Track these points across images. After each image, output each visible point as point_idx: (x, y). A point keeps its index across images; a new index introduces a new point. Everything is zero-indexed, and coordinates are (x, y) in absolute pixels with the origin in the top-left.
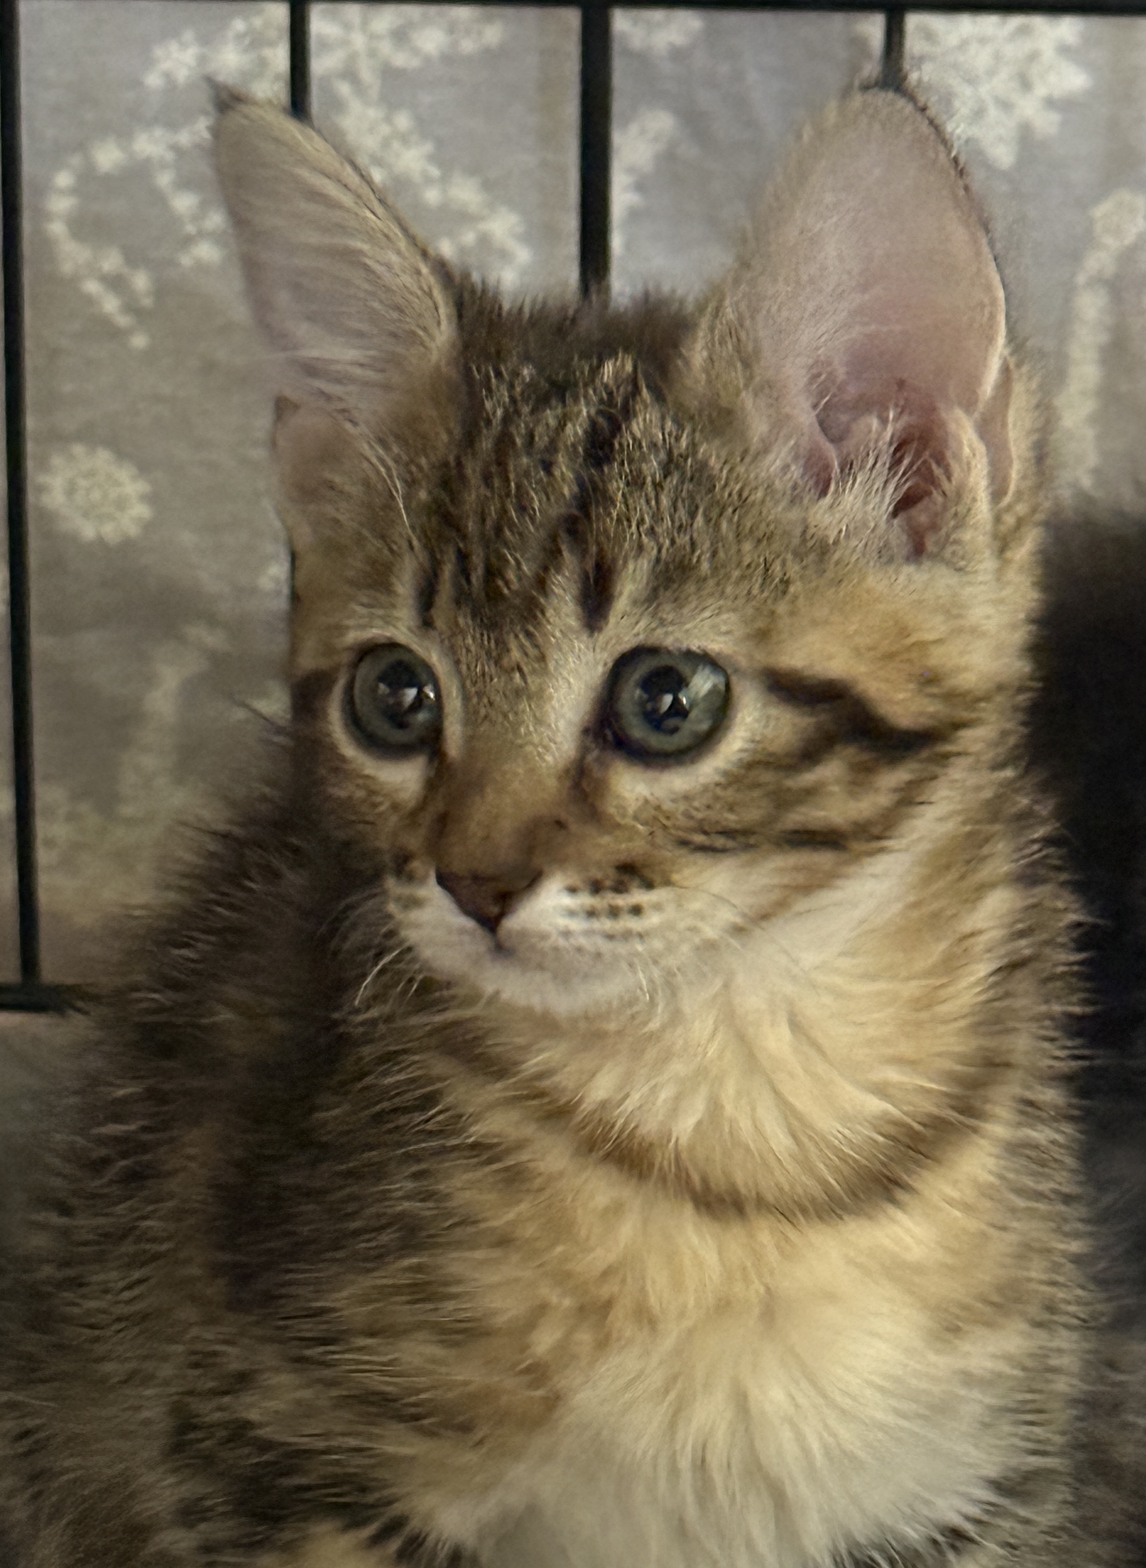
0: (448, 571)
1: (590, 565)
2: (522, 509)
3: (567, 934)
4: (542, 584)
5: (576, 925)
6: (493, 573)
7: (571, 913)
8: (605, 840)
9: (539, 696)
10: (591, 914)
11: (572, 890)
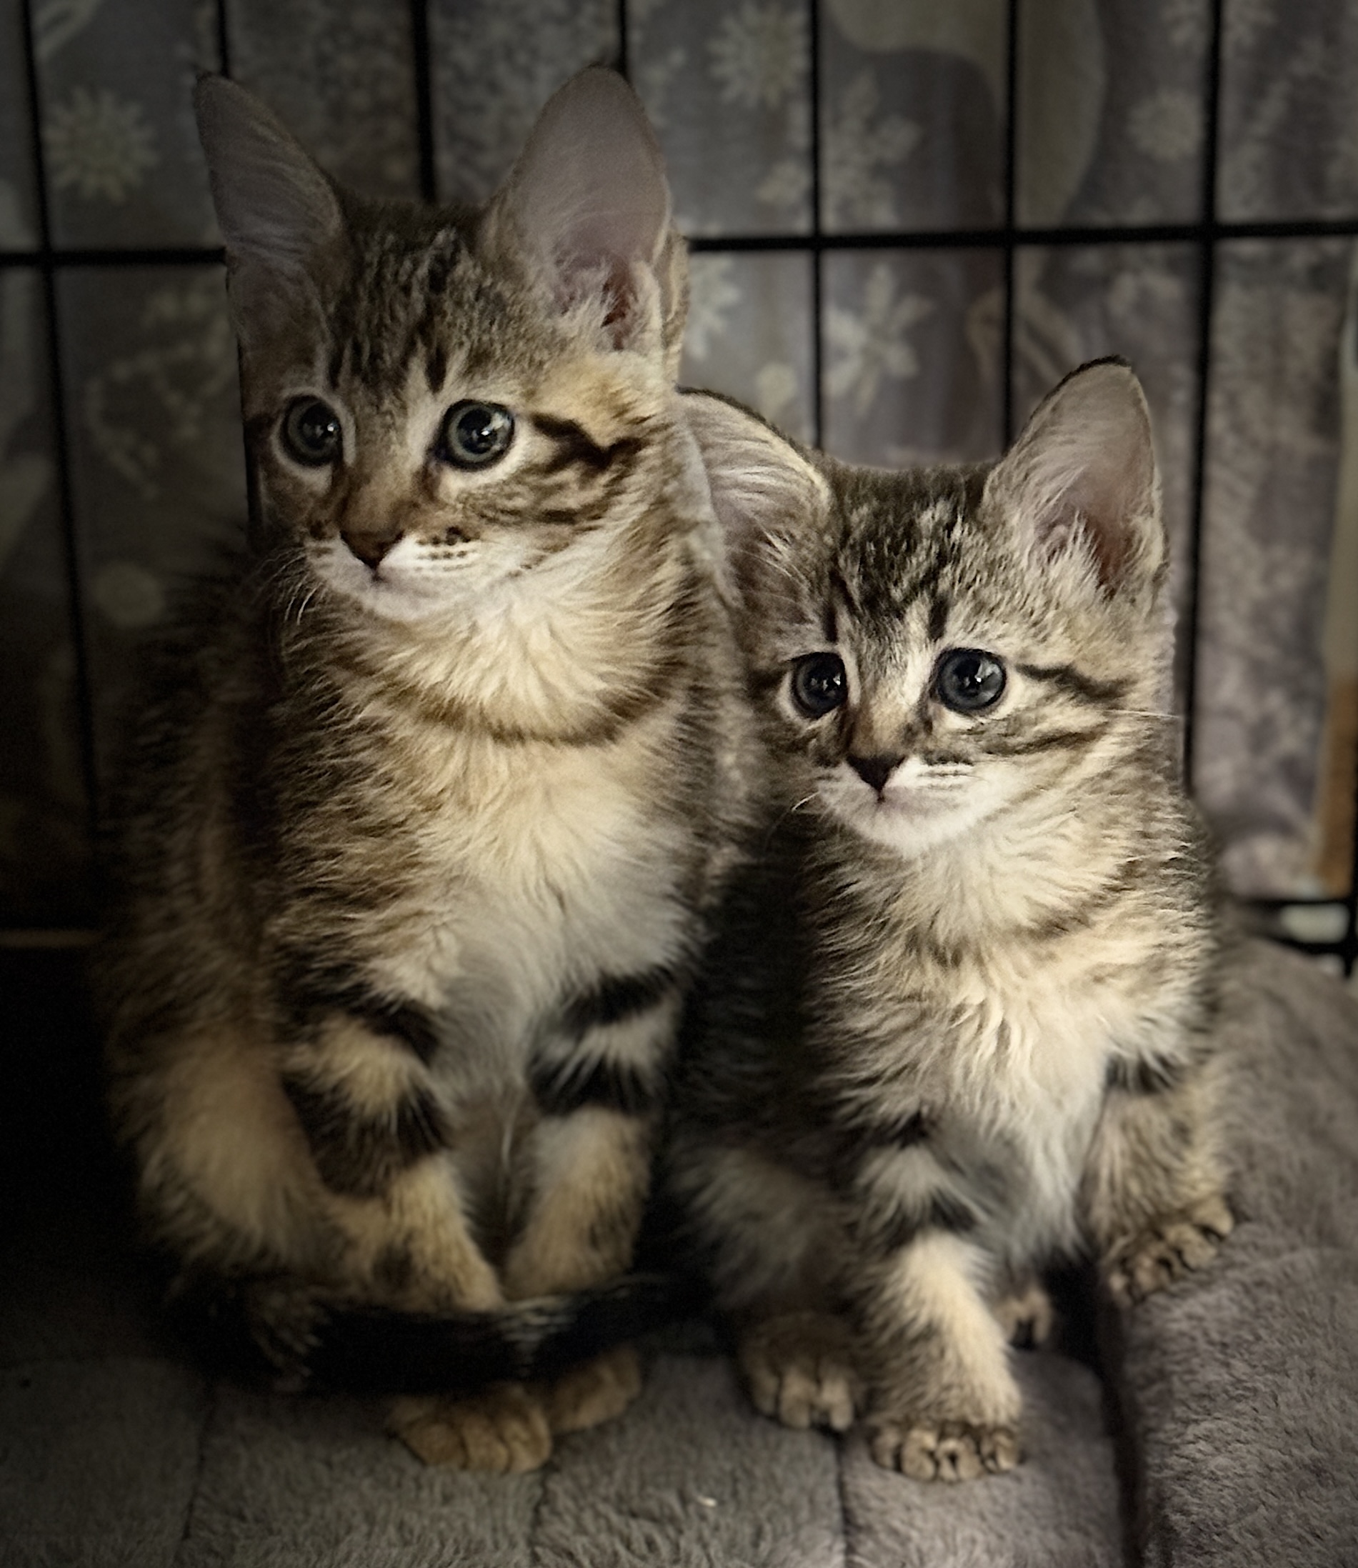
0: (347, 353)
1: (433, 351)
2: (393, 318)
3: (419, 569)
4: (404, 363)
5: (427, 564)
6: (376, 356)
7: (421, 557)
8: (440, 513)
9: (401, 430)
10: (434, 557)
11: (421, 543)
